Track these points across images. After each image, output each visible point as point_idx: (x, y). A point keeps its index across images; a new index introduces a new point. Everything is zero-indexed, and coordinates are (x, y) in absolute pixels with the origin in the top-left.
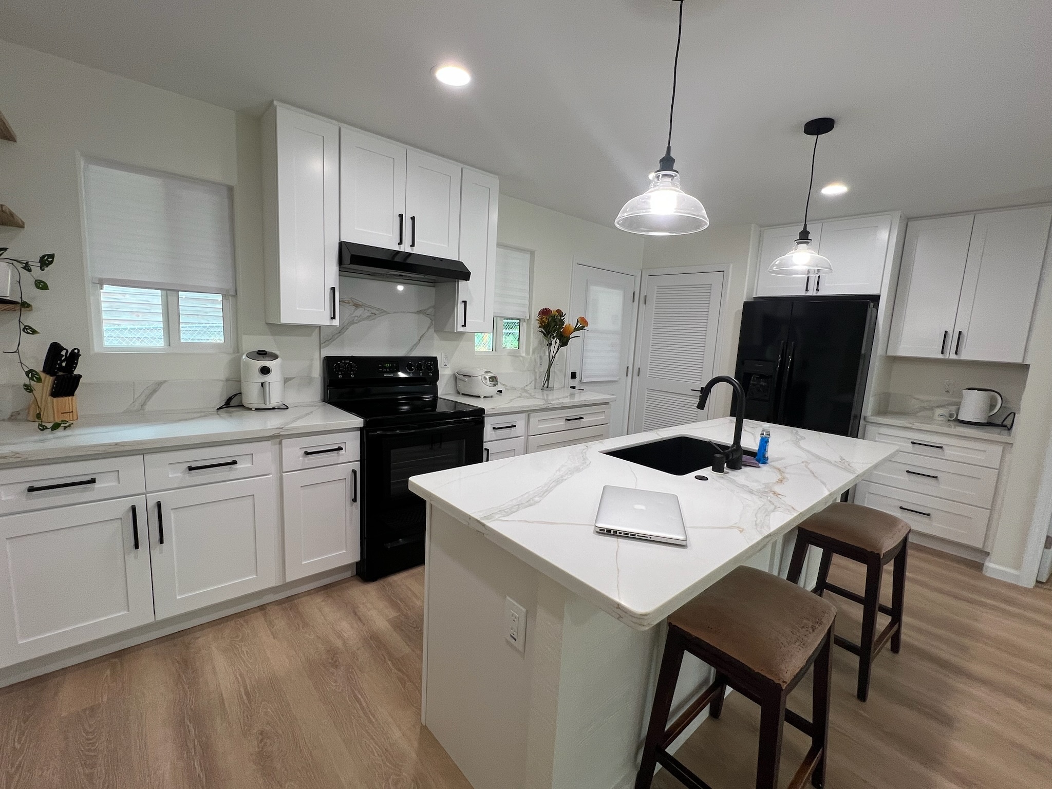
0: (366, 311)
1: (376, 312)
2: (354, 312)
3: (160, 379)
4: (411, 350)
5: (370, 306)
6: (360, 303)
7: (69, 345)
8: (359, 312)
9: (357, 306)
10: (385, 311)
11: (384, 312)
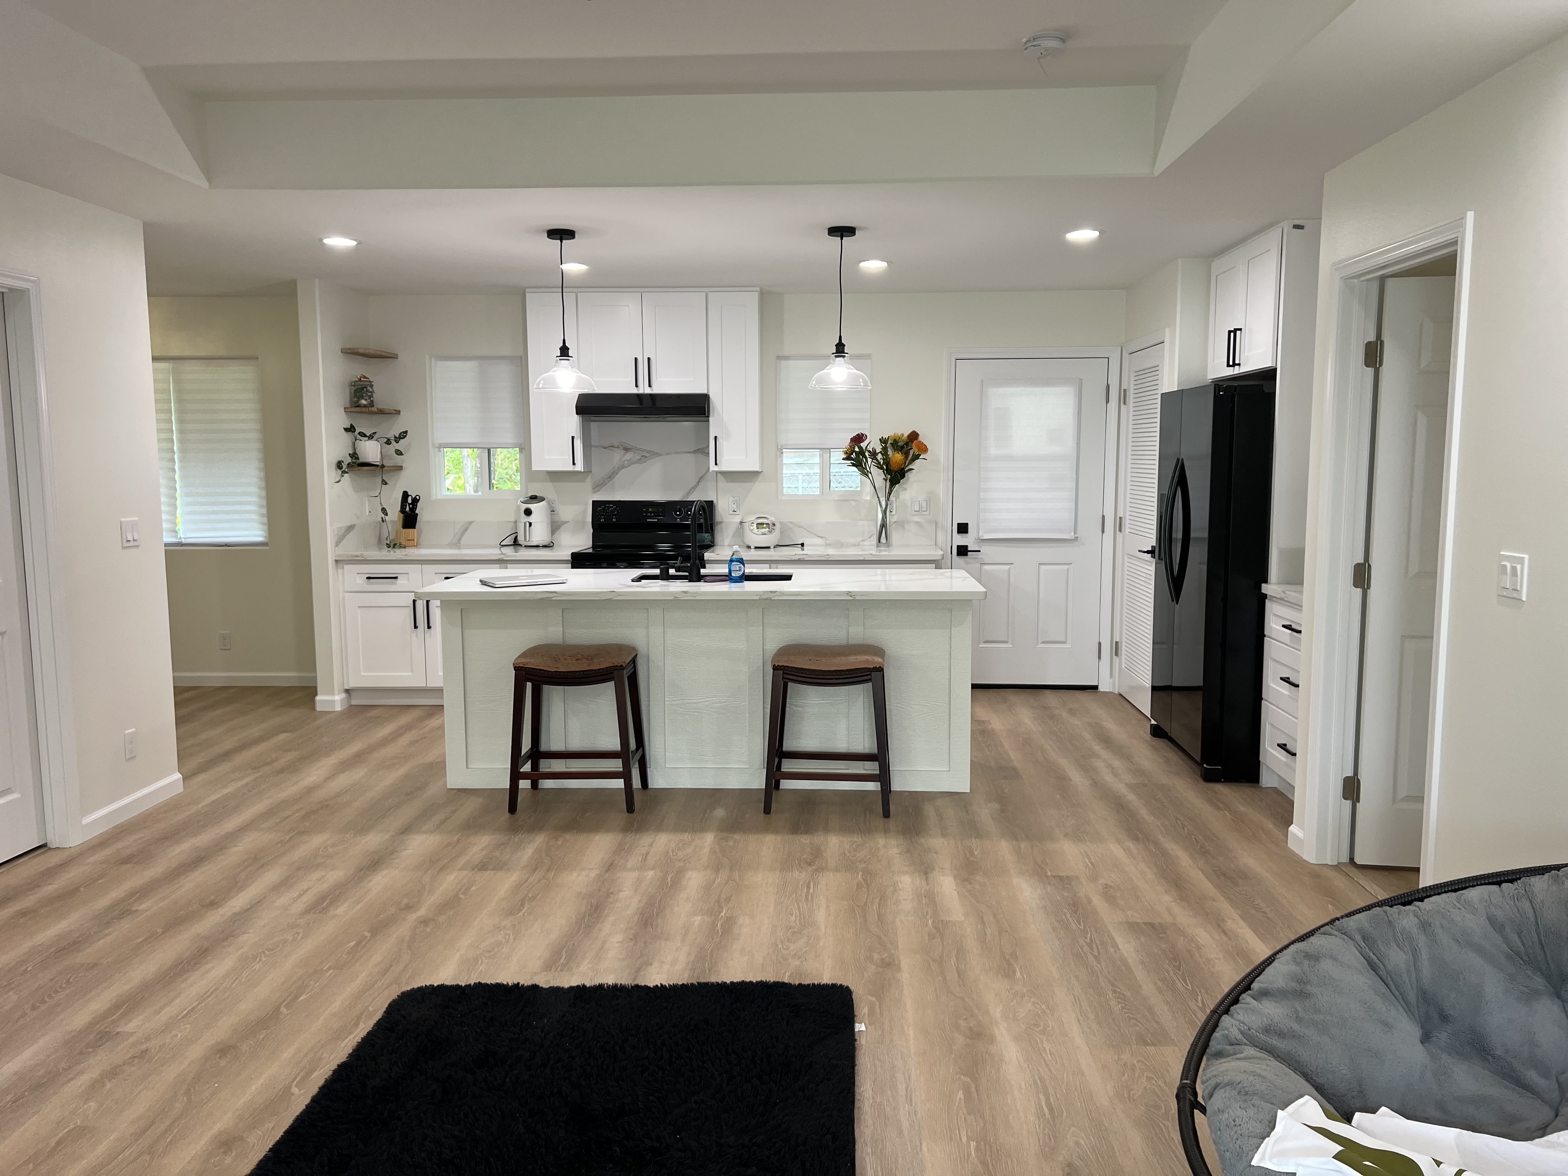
0: (636, 454)
1: (647, 455)
2: (624, 456)
3: (470, 520)
4: (688, 494)
5: (639, 449)
6: (630, 447)
7: (412, 493)
8: (629, 456)
9: (627, 450)
10: (657, 453)
11: (655, 454)
